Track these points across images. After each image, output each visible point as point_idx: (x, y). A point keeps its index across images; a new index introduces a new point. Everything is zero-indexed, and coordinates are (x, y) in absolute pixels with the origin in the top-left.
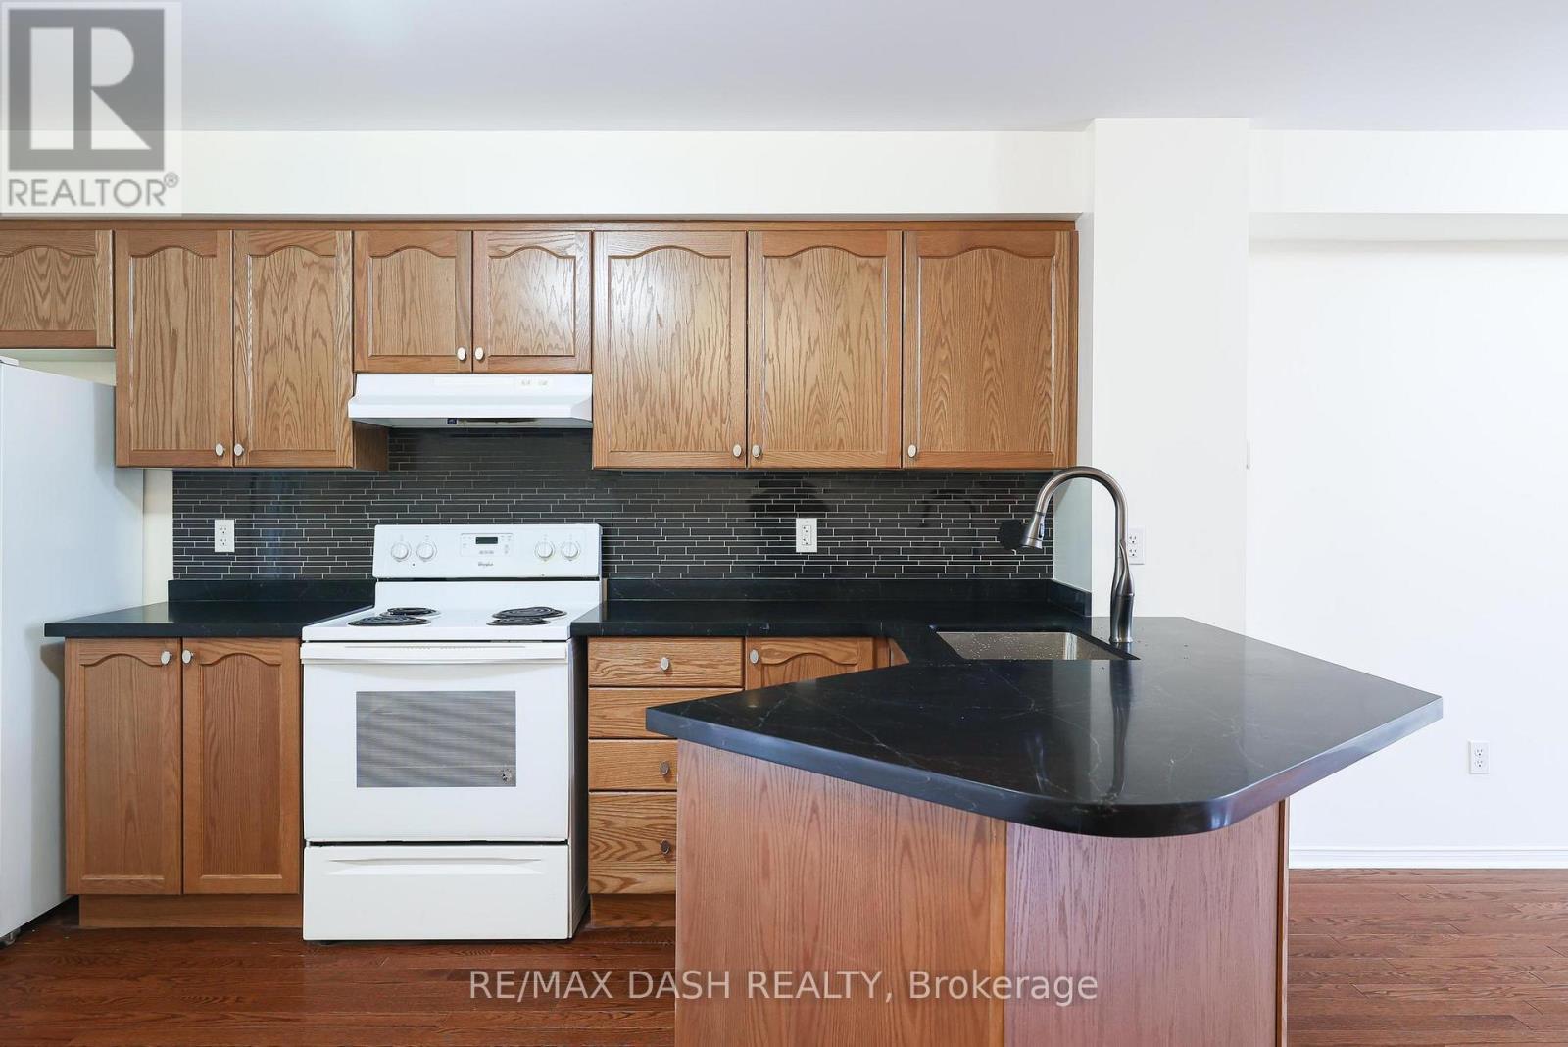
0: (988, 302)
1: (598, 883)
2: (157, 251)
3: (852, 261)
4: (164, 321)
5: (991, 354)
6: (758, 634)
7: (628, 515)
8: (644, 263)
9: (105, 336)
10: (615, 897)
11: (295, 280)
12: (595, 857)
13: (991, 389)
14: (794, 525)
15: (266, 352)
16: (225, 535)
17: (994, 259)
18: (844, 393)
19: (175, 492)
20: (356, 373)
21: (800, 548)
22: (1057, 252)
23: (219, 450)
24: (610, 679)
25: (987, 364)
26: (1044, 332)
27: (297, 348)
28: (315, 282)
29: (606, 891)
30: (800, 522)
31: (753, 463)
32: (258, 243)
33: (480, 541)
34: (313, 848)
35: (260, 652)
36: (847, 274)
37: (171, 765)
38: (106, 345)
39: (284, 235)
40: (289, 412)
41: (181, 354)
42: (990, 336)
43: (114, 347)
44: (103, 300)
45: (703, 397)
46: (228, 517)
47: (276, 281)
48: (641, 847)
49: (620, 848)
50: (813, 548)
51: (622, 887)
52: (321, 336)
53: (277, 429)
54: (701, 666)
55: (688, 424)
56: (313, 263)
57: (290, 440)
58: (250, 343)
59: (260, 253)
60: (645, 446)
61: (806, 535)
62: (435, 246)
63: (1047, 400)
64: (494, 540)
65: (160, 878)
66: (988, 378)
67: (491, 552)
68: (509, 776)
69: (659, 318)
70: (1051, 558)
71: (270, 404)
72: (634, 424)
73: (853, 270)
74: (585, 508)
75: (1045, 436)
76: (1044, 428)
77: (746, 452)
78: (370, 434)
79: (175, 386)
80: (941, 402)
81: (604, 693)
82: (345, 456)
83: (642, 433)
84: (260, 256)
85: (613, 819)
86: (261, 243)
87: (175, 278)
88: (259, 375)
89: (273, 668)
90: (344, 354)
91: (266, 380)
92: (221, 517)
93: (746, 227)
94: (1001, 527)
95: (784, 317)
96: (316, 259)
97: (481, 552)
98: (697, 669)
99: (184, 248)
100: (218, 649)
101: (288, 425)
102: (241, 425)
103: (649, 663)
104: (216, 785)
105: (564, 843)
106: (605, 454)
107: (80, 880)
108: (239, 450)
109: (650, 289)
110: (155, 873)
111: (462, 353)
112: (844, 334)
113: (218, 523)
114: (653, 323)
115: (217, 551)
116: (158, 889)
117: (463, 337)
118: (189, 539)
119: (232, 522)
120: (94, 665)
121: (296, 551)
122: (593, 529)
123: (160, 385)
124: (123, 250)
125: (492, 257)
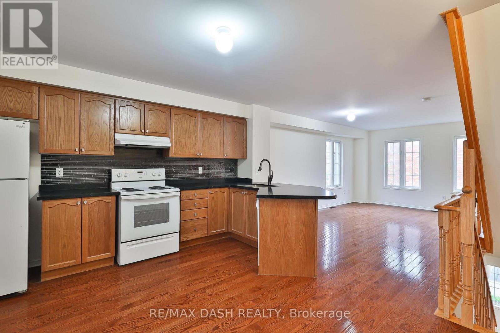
0: (235, 131)
1: (182, 239)
2: (55, 95)
3: (216, 121)
4: (57, 114)
5: (236, 139)
6: (211, 188)
7: (170, 167)
8: (180, 116)
9: (35, 116)
10: (186, 241)
11: (99, 108)
12: (182, 234)
13: (236, 145)
14: (198, 169)
15: (90, 126)
16: (60, 172)
17: (236, 124)
18: (215, 145)
20: (115, 133)
21: (199, 173)
22: (244, 124)
23: (77, 150)
24: (185, 198)
25: (235, 141)
26: (243, 137)
27: (99, 126)
29: (184, 240)
31: (200, 157)
32: (87, 98)
33: (138, 172)
34: (122, 244)
35: (105, 200)
37: (79, 231)
38: (37, 119)
39: (96, 98)
40: (96, 141)
41: (62, 123)
42: (236, 136)
43: (39, 120)
44: (35, 105)
45: (191, 144)
46: (61, 167)
48: (190, 230)
49: (187, 231)
50: (202, 173)
51: (187, 239)
52: (106, 123)
53: (93, 145)
55: (188, 149)
56: (103, 105)
57: (97, 148)
58: (85, 123)
59: (88, 101)
60: (180, 153)
61: (201, 170)
62: (135, 106)
63: (243, 148)
64: (142, 172)
65: (75, 261)
66: (235, 143)
67: (142, 175)
68: (168, 220)
70: (237, 174)
71: (91, 139)
72: (178, 148)
73: (216, 122)
75: (243, 154)
76: (243, 152)
77: (200, 154)
78: (119, 148)
79: (60, 132)
80: (229, 147)
81: (184, 201)
82: (112, 152)
83: (180, 150)
85: (186, 226)
86: (89, 98)
88: (88, 132)
89: (108, 203)
90: (112, 128)
91: (90, 132)
92: (58, 167)
93: (199, 112)
94: (230, 168)
95: (205, 130)
97: (139, 175)
98: (200, 195)
99: (64, 96)
100: (93, 200)
101: (96, 144)
102: (82, 145)
103: (192, 195)
104: (91, 234)
105: (178, 232)
106: (172, 154)
107: (47, 266)
108: (83, 150)
109: (181, 122)
110: (73, 260)
111: (143, 131)
112: (215, 134)
113: (57, 169)
114: (182, 128)
115: (56, 176)
116: (74, 264)
117: (142, 127)
118: (47, 173)
119: (62, 169)
120: (53, 207)
121: (83, 176)
122: (164, 170)
123: (55, 131)
124: (42, 94)
125: (149, 110)
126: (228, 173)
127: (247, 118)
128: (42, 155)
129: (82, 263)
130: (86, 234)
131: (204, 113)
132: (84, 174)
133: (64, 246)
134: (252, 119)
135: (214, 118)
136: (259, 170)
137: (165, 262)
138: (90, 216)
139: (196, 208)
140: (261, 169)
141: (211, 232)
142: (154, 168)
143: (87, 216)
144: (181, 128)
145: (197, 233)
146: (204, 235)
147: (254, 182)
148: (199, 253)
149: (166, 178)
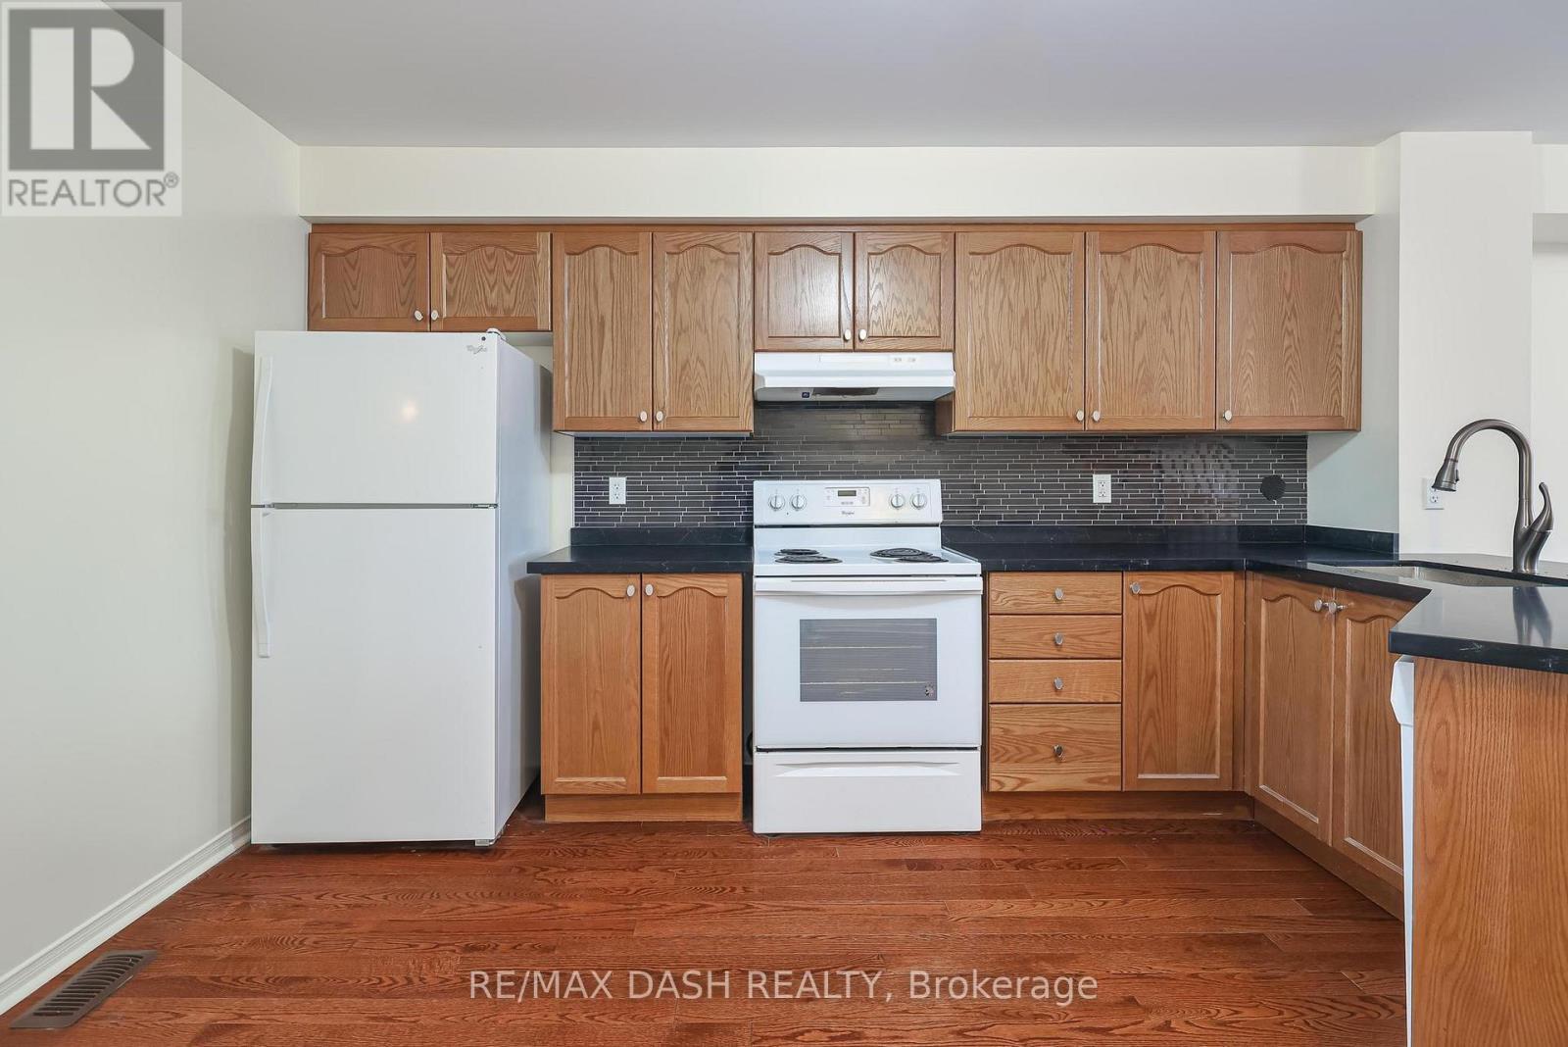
0: (1288, 291)
1: (999, 782)
2: (588, 249)
3: (1173, 257)
4: (593, 309)
5: (1290, 333)
6: (1138, 568)
8: (998, 258)
9: (544, 322)
10: (1013, 794)
11: (704, 273)
12: (996, 760)
13: (1290, 363)
14: (1092, 480)
15: (680, 334)
16: (617, 490)
17: (1293, 256)
18: (1166, 367)
19: (576, 454)
20: (755, 351)
21: (1096, 499)
22: (1347, 248)
23: (644, 416)
24: (1009, 606)
25: (1286, 343)
26: (1335, 317)
27: (706, 331)
28: (721, 275)
29: (1005, 789)
30: (1096, 477)
31: (1090, 426)
32: (673, 243)
33: (841, 494)
34: (760, 753)
35: (709, 586)
36: (1169, 268)
37: (632, 682)
38: (545, 328)
39: (696, 236)
40: (699, 385)
41: (608, 336)
42: (1289, 319)
43: (552, 331)
44: (542, 291)
45: (1047, 371)
46: (621, 475)
47: (688, 275)
48: (1035, 751)
49: (1016, 751)
50: (1108, 499)
51: (1019, 786)
52: (726, 321)
53: (689, 399)
54: (1086, 596)
55: (1035, 394)
56: (719, 259)
57: (700, 409)
58: (667, 327)
59: (677, 251)
60: (998, 411)
61: (1102, 488)
62: (821, 246)
63: (1338, 372)
64: (854, 493)
65: (623, 780)
66: (1288, 354)
67: (852, 503)
68: (931, 691)
69: (1010, 304)
70: (1305, 507)
71: (683, 379)
72: (989, 394)
73: (1174, 264)
74: (916, 467)
75: (1336, 403)
76: (1336, 396)
77: (1088, 416)
78: (766, 407)
79: (603, 362)
80: (1249, 375)
81: (1002, 620)
82: (746, 422)
83: (996, 402)
84: (675, 253)
85: (1011, 728)
86: (677, 242)
87: (603, 275)
88: (674, 354)
89: (718, 599)
90: (747, 336)
91: (680, 357)
92: (615, 475)
93: (1085, 228)
94: (1263, 481)
95: (1116, 305)
96: (722, 256)
97: (843, 503)
98: (1082, 598)
99: (610, 247)
100: (673, 584)
101: (698, 396)
102: (659, 396)
103: (1041, 594)
104: (669, 700)
105: (976, 749)
106: (965, 419)
107: (554, 782)
108: (659, 416)
109: (1003, 281)
110: (618, 776)
111: (848, 335)
112: (1167, 316)
113: (612, 480)
114: (1006, 309)
115: (610, 503)
116: (620, 790)
117: (847, 322)
118: (587, 493)
119: (623, 480)
120: (567, 597)
121: (677, 504)
122: (937, 483)
123: (589, 361)
124: (559, 249)
125: (870, 254)
126: (1249, 501)
127: (1365, 217)
128: (576, 438)
129: (644, 792)
130: (652, 697)
131: (1107, 228)
132: (680, 498)
133: (596, 727)
135: (1159, 245)
136: (1438, 487)
137: (911, 864)
138: (664, 636)
140: (1454, 480)
141: (1141, 776)
142: (905, 478)
143: (657, 638)
144: (1001, 307)
145: (1065, 767)
146: (1104, 784)
149: (945, 517)
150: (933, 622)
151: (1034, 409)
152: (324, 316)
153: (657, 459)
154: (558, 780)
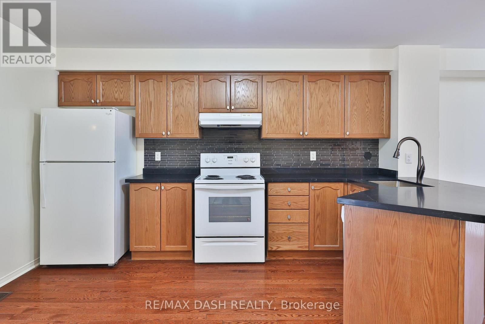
0: (367, 94)
1: (271, 247)
2: (147, 80)
3: (331, 83)
4: (148, 99)
5: (368, 107)
6: (314, 181)
7: (266, 151)
8: (276, 84)
9: (132, 103)
10: (275, 251)
11: (183, 88)
12: (270, 240)
13: (368, 117)
14: (310, 153)
15: (175, 107)
16: (158, 156)
17: (369, 82)
18: (329, 118)
19: (145, 145)
20: (199, 113)
21: (311, 159)
22: (386, 80)
23: (164, 133)
24: (274, 193)
25: (367, 110)
26: (382, 102)
27: (184, 106)
28: (188, 89)
29: (273, 250)
30: (311, 153)
31: (305, 137)
32: (173, 78)
33: (228, 157)
34: (197, 238)
35: (182, 187)
36: (330, 86)
37: (158, 216)
38: (133, 105)
39: (181, 76)
40: (181, 123)
41: (153, 107)
42: (368, 103)
43: (135, 106)
44: (132, 94)
45: (291, 119)
46: (159, 151)
47: (178, 88)
48: (282, 238)
49: (277, 238)
50: (315, 159)
51: (277, 249)
52: (190, 103)
53: (178, 128)
54: (298, 190)
55: (287, 126)
56: (188, 83)
57: (182, 131)
58: (171, 105)
59: (174, 81)
60: (276, 132)
61: (313, 156)
62: (220, 79)
63: (383, 120)
64: (232, 157)
65: (155, 247)
66: (367, 114)
67: (232, 161)
68: (249, 219)
69: (280, 98)
70: (378, 162)
71: (176, 121)
72: (273, 126)
73: (331, 86)
74: (254, 149)
75: (382, 129)
76: (382, 127)
77: (304, 134)
78: (203, 130)
79: (151, 116)
80: (355, 120)
81: (272, 197)
82: (196, 135)
83: (275, 129)
84: (174, 82)
85: (275, 231)
86: (174, 78)
87: (151, 88)
88: (173, 113)
89: (185, 191)
90: (196, 108)
91: (175, 114)
92: (157, 151)
93: (303, 74)
94: (365, 154)
95: (313, 98)
96: (189, 82)
97: (229, 161)
98: (297, 191)
99: (154, 80)
100: (171, 186)
101: (181, 127)
102: (169, 127)
103: (284, 189)
104: (169, 222)
105: (263, 237)
106: (265, 134)
107: (134, 247)
108: (169, 133)
109: (277, 90)
110: (154, 246)
111: (228, 108)
112: (329, 102)
113: (156, 153)
115: (156, 160)
116: (154, 250)
117: (228, 103)
118: (148, 157)
119: (160, 153)
120: (137, 190)
121: (177, 160)
122: (259, 154)
123: (147, 116)
124: (137, 81)
125: (235, 82)
126: (359, 160)
127: (392, 71)
128: (145, 139)
129: (161, 250)
130: (164, 220)
131: (311, 74)
133: (147, 230)
134: (397, 72)
135: (327, 79)
136: (394, 157)
137: (240, 271)
138: (168, 202)
139: (291, 208)
140: (398, 155)
141: (315, 246)
142: (250, 152)
143: (166, 202)
144: (277, 99)
145: (291, 243)
146: (304, 248)
147: (400, 176)
148: (287, 271)
149: (261, 165)
150: (249, 198)
151: (287, 131)
152: (63, 101)
153: (171, 146)
154: (135, 247)
